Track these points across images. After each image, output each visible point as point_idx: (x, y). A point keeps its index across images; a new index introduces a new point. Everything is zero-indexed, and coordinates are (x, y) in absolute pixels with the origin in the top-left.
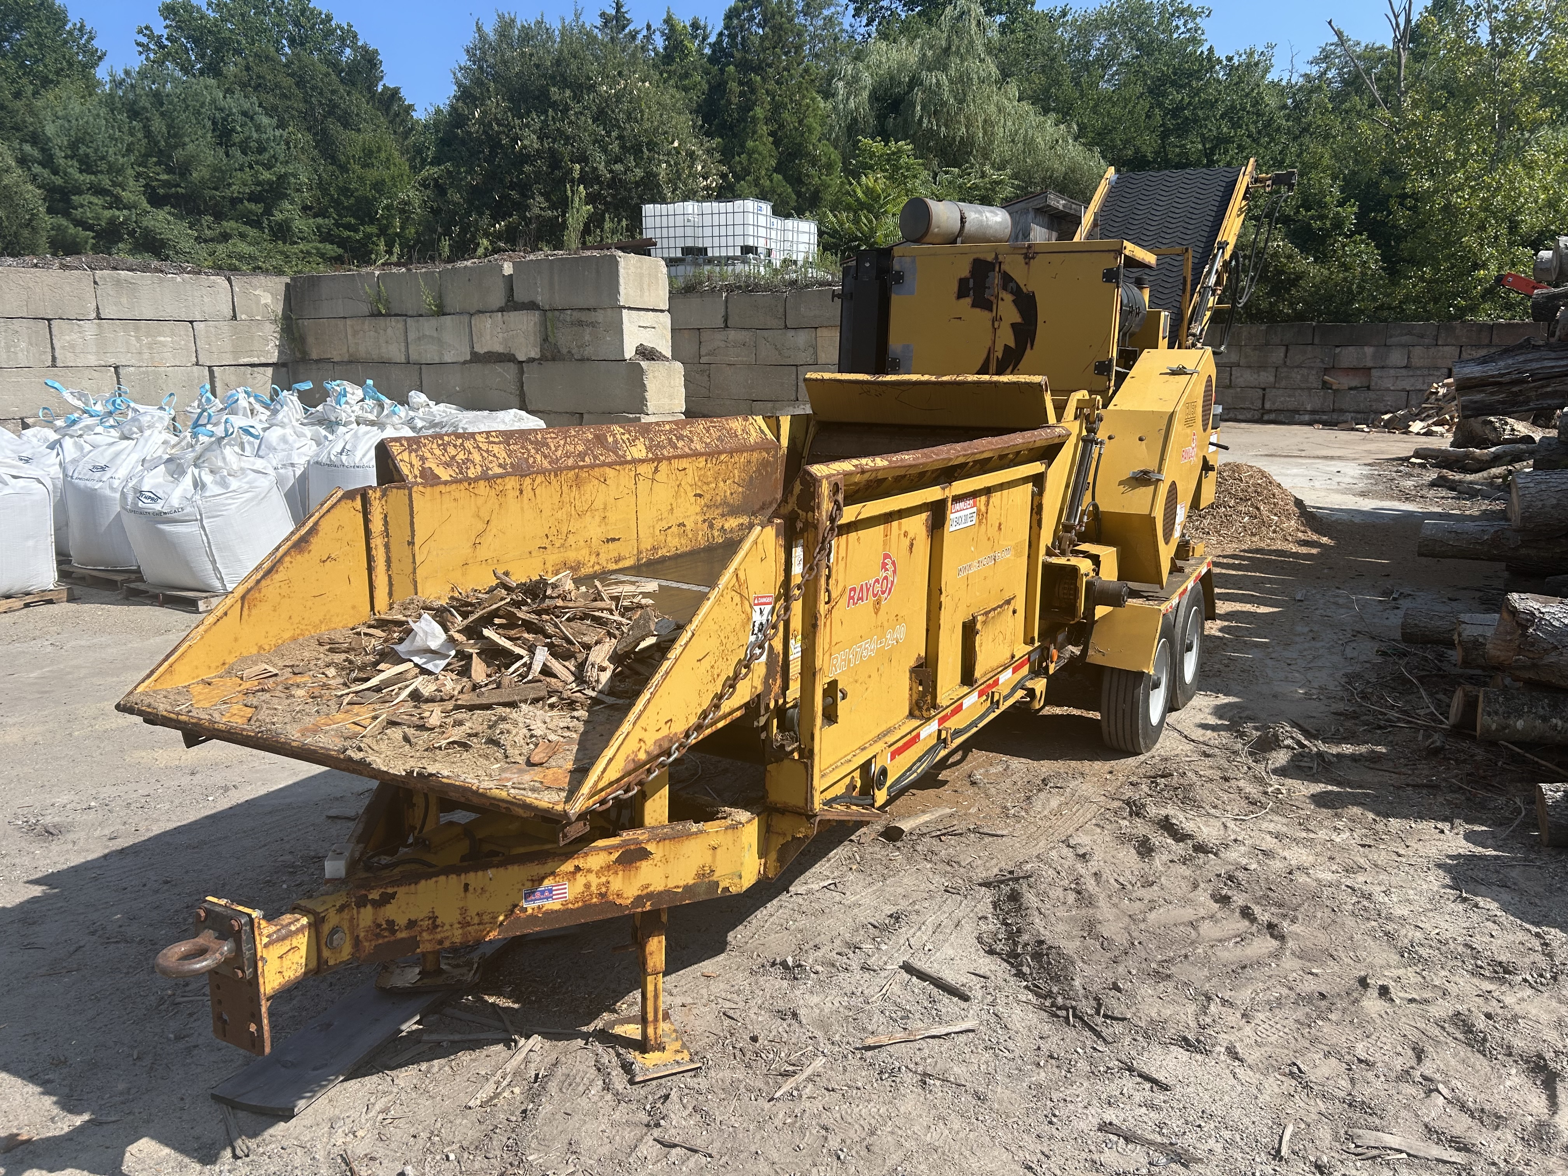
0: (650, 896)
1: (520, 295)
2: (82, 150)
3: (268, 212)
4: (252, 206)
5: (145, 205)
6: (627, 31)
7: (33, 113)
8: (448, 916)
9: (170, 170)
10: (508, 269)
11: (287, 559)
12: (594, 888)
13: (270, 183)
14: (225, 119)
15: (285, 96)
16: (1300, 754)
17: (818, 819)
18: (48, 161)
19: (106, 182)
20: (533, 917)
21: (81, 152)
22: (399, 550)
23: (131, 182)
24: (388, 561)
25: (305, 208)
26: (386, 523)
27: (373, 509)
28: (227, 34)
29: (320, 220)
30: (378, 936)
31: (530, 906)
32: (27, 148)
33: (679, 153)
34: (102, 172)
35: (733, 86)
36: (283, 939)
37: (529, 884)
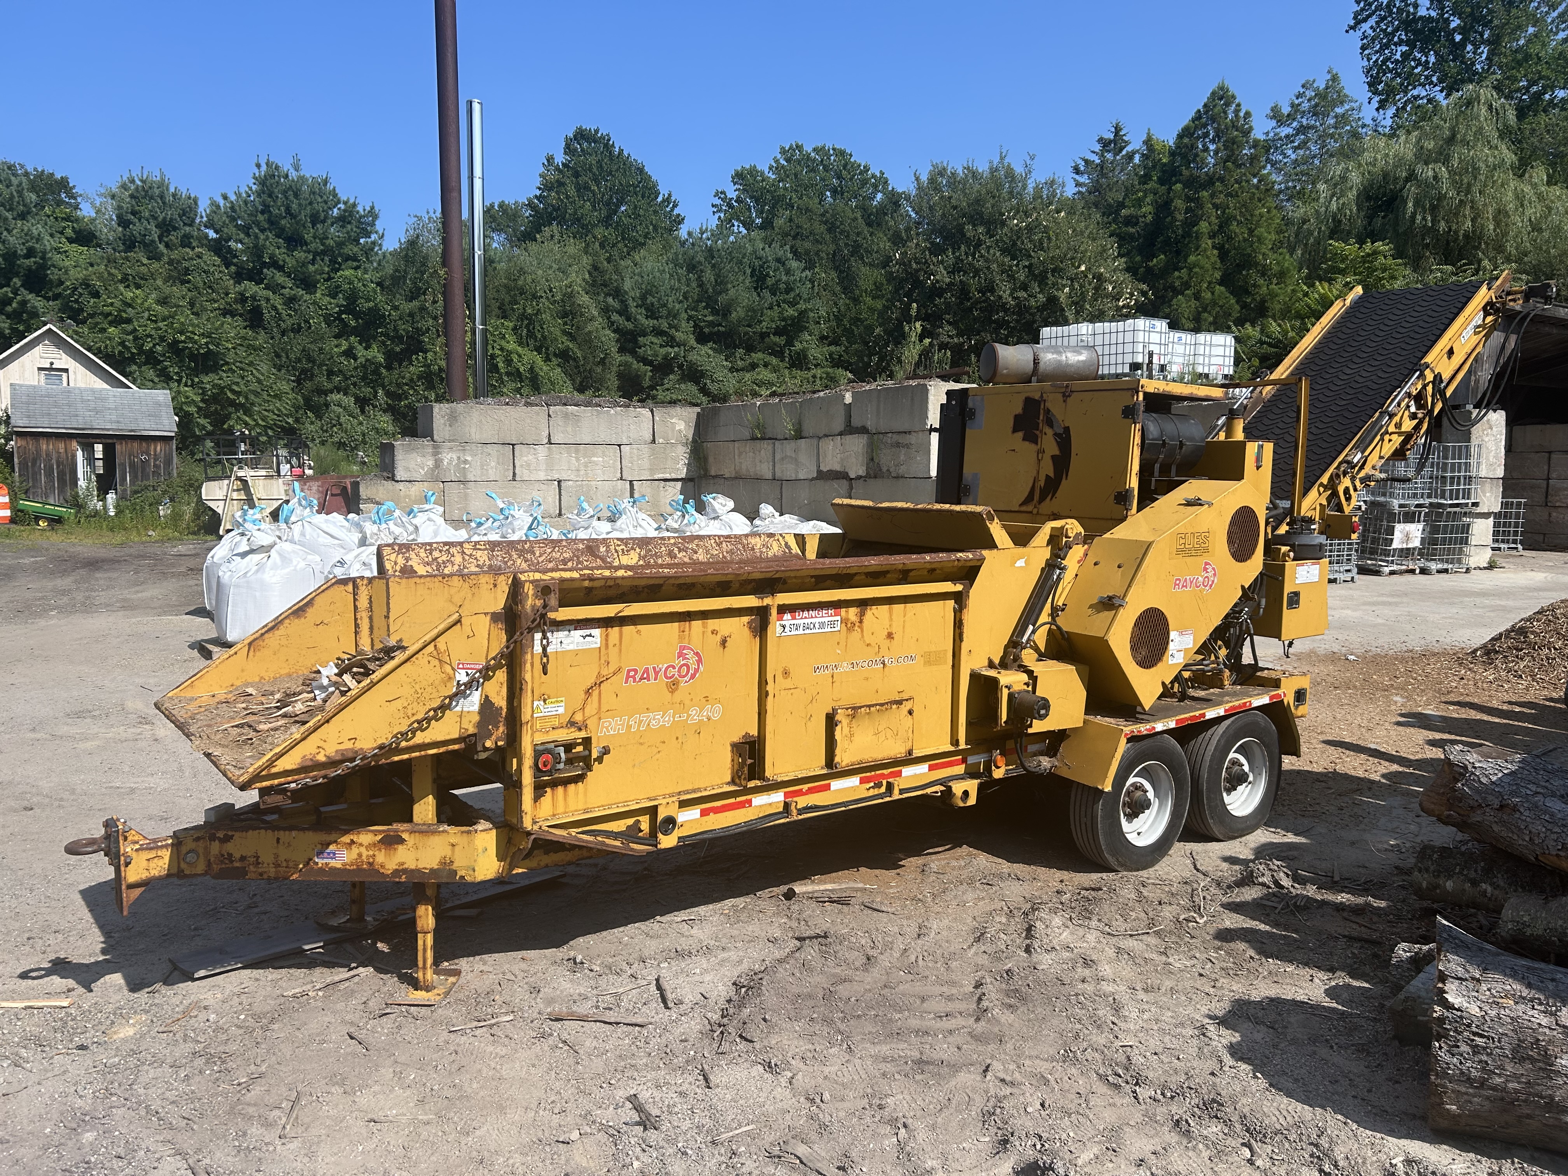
0: (405, 871)
1: (856, 422)
2: (650, 299)
3: (789, 343)
4: (776, 339)
5: (692, 342)
6: (1124, 152)
7: (617, 271)
8: (267, 858)
9: (715, 312)
10: (848, 398)
11: (287, 621)
12: (364, 857)
13: (792, 318)
14: (761, 266)
15: (817, 241)
16: (1274, 894)
17: (533, 837)
18: (624, 312)
19: (664, 325)
20: (321, 870)
21: (648, 302)
22: (379, 621)
23: (684, 324)
24: (371, 628)
25: (822, 338)
26: (371, 602)
27: (360, 592)
28: (782, 192)
29: (833, 348)
30: (222, 862)
31: (320, 862)
32: (610, 300)
33: (1086, 276)
34: (661, 317)
35: (1179, 203)
36: (151, 849)
37: (319, 846)
